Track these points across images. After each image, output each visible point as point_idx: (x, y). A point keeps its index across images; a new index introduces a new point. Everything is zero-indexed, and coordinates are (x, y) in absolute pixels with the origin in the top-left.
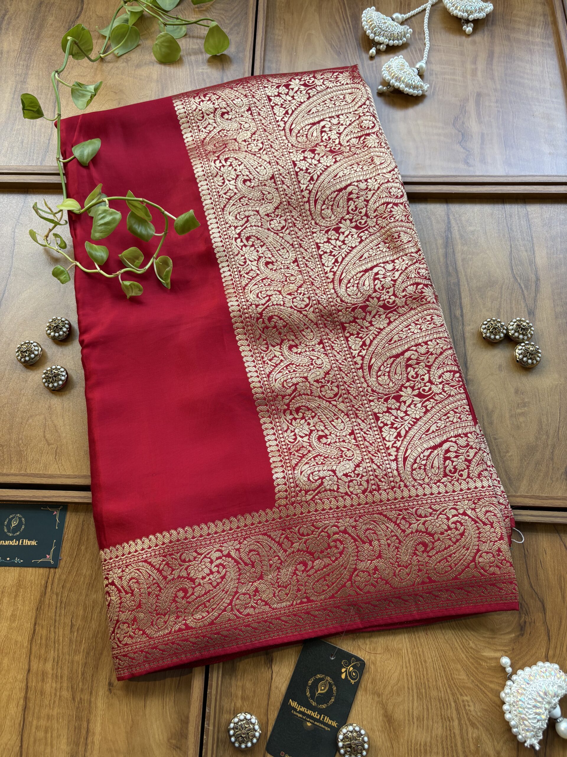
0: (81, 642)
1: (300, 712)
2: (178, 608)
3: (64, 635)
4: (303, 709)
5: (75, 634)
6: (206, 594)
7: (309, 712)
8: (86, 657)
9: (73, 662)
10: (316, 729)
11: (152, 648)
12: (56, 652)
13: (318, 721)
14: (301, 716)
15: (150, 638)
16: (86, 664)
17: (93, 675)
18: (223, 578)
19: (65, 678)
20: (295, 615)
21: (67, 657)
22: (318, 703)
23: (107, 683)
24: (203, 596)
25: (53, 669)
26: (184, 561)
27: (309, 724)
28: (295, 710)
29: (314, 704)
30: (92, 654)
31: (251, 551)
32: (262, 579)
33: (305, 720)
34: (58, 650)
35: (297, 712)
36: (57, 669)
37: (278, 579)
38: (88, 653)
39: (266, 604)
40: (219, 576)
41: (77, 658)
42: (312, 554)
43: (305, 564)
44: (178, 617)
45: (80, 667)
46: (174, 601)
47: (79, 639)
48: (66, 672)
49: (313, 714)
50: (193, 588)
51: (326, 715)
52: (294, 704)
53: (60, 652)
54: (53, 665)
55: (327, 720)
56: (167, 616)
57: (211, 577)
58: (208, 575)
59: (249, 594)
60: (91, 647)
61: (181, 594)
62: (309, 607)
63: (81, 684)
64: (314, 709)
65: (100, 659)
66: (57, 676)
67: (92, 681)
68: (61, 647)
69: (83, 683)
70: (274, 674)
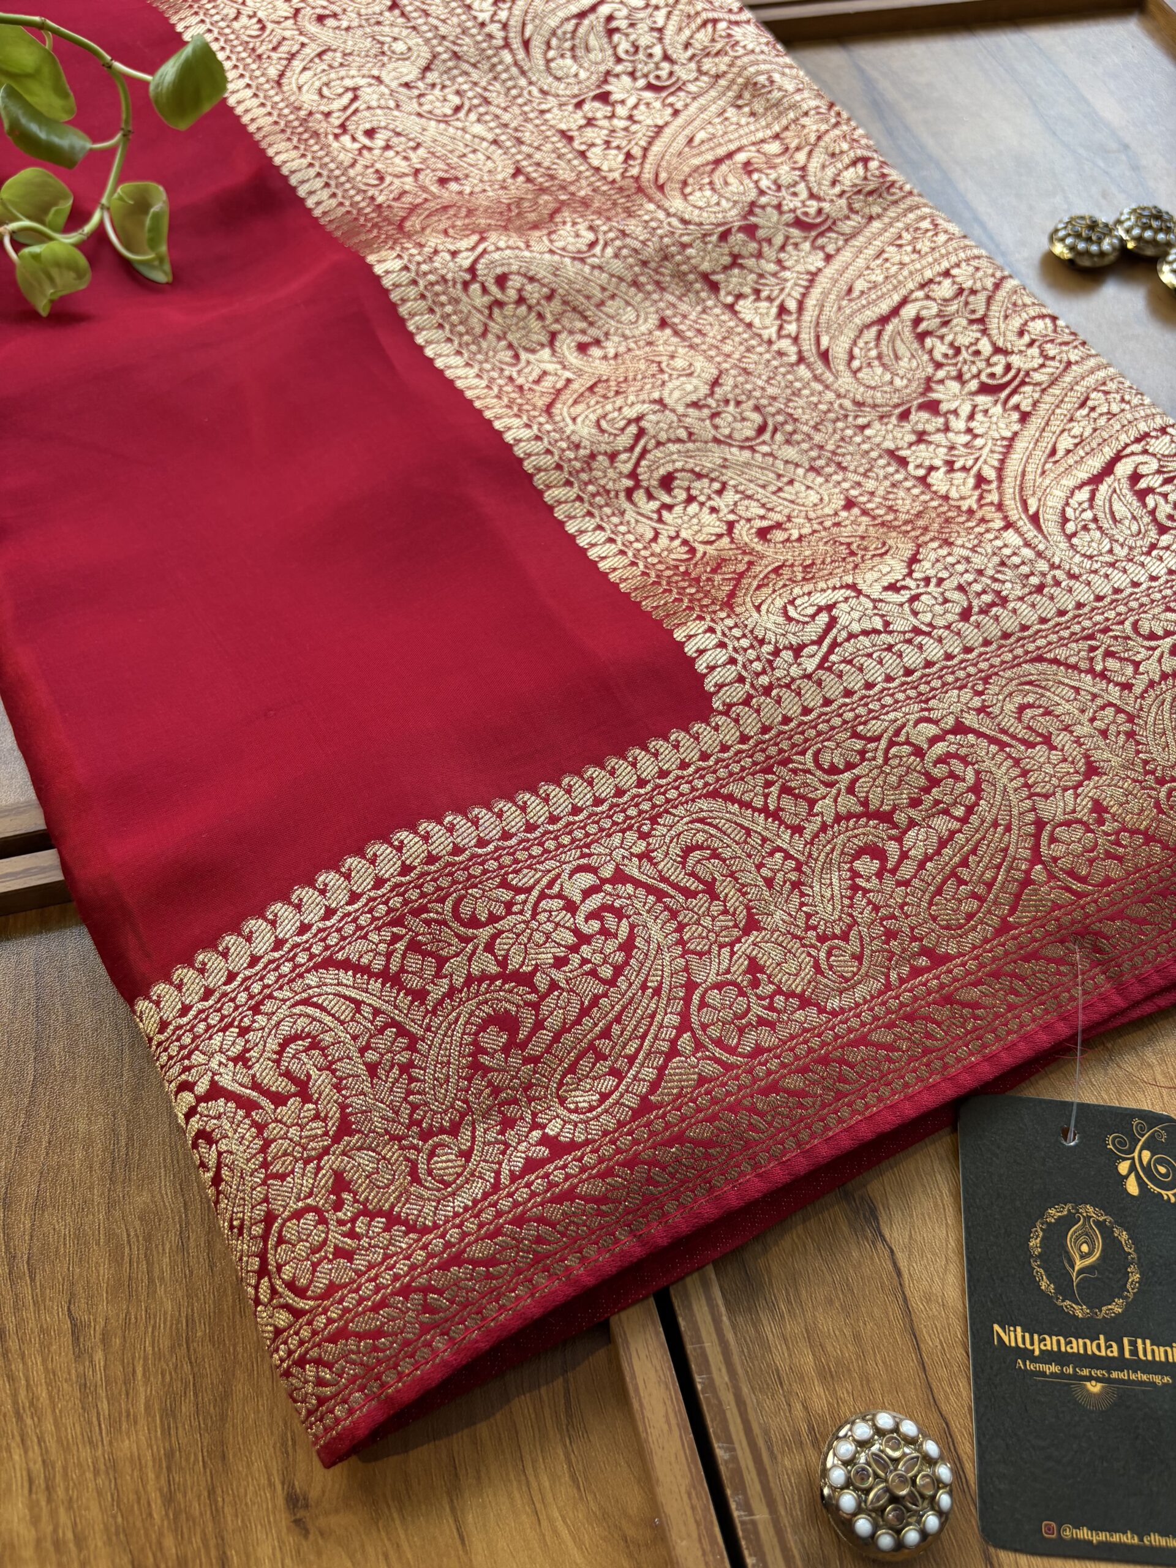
0: (129, 1378)
1: (1048, 1357)
2: (496, 1091)
3: (51, 1375)
4: (1051, 1343)
5: (99, 1356)
6: (585, 1012)
7: (1077, 1346)
8: (167, 1432)
9: (113, 1466)
10: (1123, 1393)
11: (444, 1266)
12: (35, 1452)
13: (1120, 1363)
14: (1054, 1368)
15: (425, 1230)
16: (170, 1455)
17: (212, 1492)
18: (628, 947)
19: (97, 1541)
20: (910, 1018)
21: (86, 1453)
22: (1095, 1304)
23: (281, 1501)
24: (578, 1021)
25: (35, 1521)
26: (474, 922)
27: (1095, 1388)
28: (1027, 1354)
29: (1080, 1311)
30: (186, 1408)
31: (688, 851)
32: (760, 929)
33: (1076, 1377)
34: (40, 1440)
35: (1034, 1360)
36: (53, 1514)
37: (809, 916)
38: (170, 1413)
39: (805, 1002)
40: (611, 945)
41: (126, 1446)
42: (886, 817)
43: (877, 853)
44: (508, 1123)
45: (151, 1475)
46: (476, 1066)
47: (118, 1371)
48: (94, 1513)
49: (1092, 1348)
50: (536, 1006)
51: (1136, 1334)
52: (1014, 1337)
53: (51, 1443)
54: (33, 1506)
55: (1147, 1350)
56: (466, 1134)
57: (585, 950)
58: (574, 949)
59: (734, 983)
60: (178, 1386)
61: (494, 1039)
62: (945, 979)
63: (169, 1542)
64: (1087, 1329)
65: (223, 1418)
66: (59, 1545)
67: (217, 1515)
68: (49, 1426)
69: (176, 1529)
70: (899, 1255)
